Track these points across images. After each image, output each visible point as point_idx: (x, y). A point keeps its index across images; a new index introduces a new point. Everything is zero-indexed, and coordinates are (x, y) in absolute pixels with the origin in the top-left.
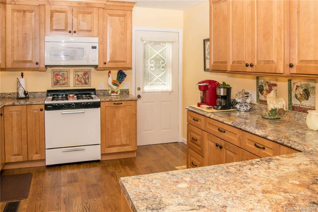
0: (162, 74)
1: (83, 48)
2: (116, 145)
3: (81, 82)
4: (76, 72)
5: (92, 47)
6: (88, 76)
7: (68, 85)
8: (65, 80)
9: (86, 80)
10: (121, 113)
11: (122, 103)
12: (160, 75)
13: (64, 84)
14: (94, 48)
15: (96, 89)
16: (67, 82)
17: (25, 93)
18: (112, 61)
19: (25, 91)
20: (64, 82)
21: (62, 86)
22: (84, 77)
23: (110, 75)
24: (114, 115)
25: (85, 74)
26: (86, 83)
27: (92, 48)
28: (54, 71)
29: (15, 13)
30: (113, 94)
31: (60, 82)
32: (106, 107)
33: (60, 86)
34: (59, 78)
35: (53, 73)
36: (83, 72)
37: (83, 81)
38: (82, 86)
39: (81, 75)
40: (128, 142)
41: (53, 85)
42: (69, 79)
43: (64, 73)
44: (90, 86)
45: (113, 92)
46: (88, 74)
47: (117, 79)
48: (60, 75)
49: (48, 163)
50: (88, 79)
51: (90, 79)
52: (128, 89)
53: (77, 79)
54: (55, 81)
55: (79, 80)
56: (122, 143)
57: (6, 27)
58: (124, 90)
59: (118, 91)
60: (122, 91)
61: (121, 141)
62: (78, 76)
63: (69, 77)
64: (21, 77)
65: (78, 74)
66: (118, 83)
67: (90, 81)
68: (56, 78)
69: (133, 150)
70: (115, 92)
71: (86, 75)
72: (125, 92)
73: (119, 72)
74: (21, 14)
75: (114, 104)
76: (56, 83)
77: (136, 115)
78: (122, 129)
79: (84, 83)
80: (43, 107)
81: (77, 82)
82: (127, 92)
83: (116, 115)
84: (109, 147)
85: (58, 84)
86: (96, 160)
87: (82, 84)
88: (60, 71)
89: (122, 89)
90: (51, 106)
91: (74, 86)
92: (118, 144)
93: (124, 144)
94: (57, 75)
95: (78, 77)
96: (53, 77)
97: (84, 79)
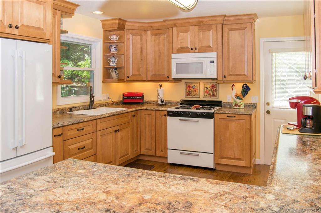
0: (296, 89)
1: (202, 63)
2: (229, 157)
3: (209, 94)
4: (205, 84)
5: (210, 61)
6: (215, 88)
7: (198, 96)
8: (195, 92)
9: (214, 92)
10: (233, 126)
11: (235, 117)
12: (294, 90)
13: (195, 95)
14: (212, 62)
15: (223, 102)
16: (197, 93)
17: (162, 101)
18: (232, 74)
19: (161, 100)
20: (194, 93)
21: (193, 97)
22: (212, 90)
23: (233, 88)
24: (227, 127)
25: (213, 86)
26: (214, 95)
27: (210, 63)
28: (187, 83)
29: (153, 37)
30: (235, 107)
31: (192, 93)
32: (219, 118)
33: (191, 97)
34: (191, 90)
35: (186, 85)
36: (211, 85)
37: (211, 93)
38: (210, 98)
39: (210, 88)
40: (241, 157)
41: (186, 95)
42: (199, 91)
43: (194, 86)
44: (218, 98)
45: (236, 105)
46: (216, 86)
47: (242, 92)
48: (191, 87)
49: (170, 161)
50: (216, 91)
51: (217, 91)
52: (256, 104)
53: (206, 91)
54: (187, 92)
55: (207, 92)
56: (234, 156)
57: (147, 48)
58: (252, 104)
59: (241, 105)
60: (249, 104)
61: (234, 154)
62: (207, 88)
63: (199, 89)
64: (160, 88)
65: (207, 87)
66: (241, 97)
67: (217, 93)
68: (188, 89)
69: (246, 166)
70: (237, 105)
71: (214, 88)
72: (252, 106)
73: (244, 85)
74: (157, 37)
75: (227, 116)
76: (189, 93)
77: (250, 130)
78: (235, 142)
79: (212, 95)
80: (166, 113)
81: (206, 94)
82: (254, 106)
83: (229, 128)
84: (222, 158)
85: (190, 95)
86: (210, 168)
87: (211, 96)
88: (191, 83)
89: (249, 103)
90: (172, 113)
91: (203, 98)
92: (232, 157)
93: (237, 158)
94: (189, 87)
95: (207, 90)
96: (186, 89)
97: (212, 91)
